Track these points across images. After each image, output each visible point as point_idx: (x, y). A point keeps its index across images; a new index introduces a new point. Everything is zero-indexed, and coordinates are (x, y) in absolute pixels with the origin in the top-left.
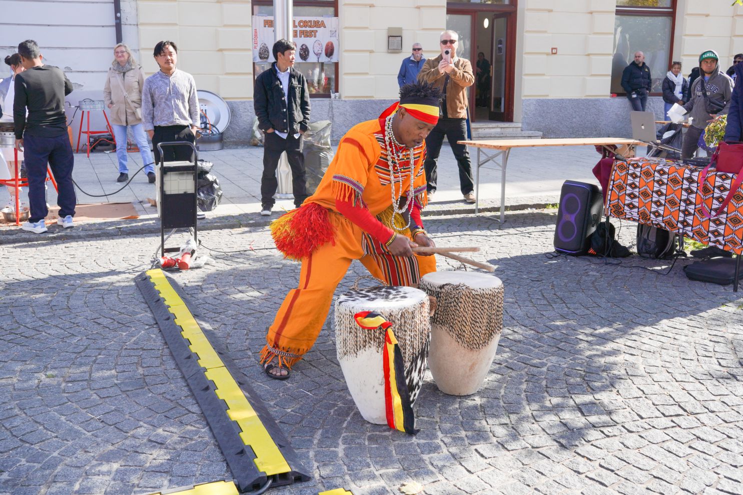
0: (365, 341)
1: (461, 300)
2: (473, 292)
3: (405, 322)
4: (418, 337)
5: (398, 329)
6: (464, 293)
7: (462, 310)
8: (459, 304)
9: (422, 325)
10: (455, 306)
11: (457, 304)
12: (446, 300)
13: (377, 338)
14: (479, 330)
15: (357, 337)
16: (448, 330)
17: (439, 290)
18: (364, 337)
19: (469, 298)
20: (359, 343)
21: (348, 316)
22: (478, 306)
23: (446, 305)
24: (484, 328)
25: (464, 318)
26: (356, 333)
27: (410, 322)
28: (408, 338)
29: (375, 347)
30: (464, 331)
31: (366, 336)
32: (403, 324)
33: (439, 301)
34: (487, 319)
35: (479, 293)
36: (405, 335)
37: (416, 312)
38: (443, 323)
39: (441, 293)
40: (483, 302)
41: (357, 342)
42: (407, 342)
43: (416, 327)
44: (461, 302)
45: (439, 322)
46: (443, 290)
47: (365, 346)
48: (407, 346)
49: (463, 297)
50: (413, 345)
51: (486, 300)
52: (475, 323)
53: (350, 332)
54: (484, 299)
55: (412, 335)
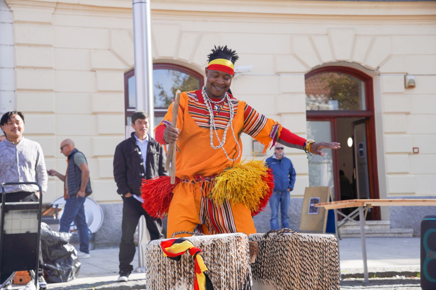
0: (174, 278)
1: (288, 248)
2: (301, 239)
3: (219, 255)
4: (234, 275)
5: (211, 262)
6: (290, 239)
7: (289, 259)
8: (286, 253)
9: (239, 263)
10: (281, 255)
11: (284, 252)
12: (271, 249)
13: (188, 273)
14: (310, 283)
15: (165, 274)
16: (275, 284)
17: (264, 239)
18: (173, 273)
19: (296, 245)
20: (167, 282)
21: (156, 252)
22: (307, 256)
23: (272, 255)
24: (316, 282)
25: (292, 269)
26: (165, 270)
27: (224, 255)
28: (223, 274)
29: (185, 284)
30: (293, 284)
31: (175, 272)
32: (216, 256)
33: (265, 252)
34: (318, 271)
35: (307, 240)
36: (219, 270)
37: (231, 244)
38: (269, 276)
39: (266, 242)
40: (312, 251)
41: (166, 280)
42: (222, 278)
43: (232, 262)
44: (287, 251)
45: (265, 276)
46: (268, 239)
47: (174, 284)
48: (223, 284)
49: (290, 245)
50: (230, 284)
51: (316, 250)
52: (304, 275)
53: (159, 270)
54: (313, 248)
55: (228, 270)
